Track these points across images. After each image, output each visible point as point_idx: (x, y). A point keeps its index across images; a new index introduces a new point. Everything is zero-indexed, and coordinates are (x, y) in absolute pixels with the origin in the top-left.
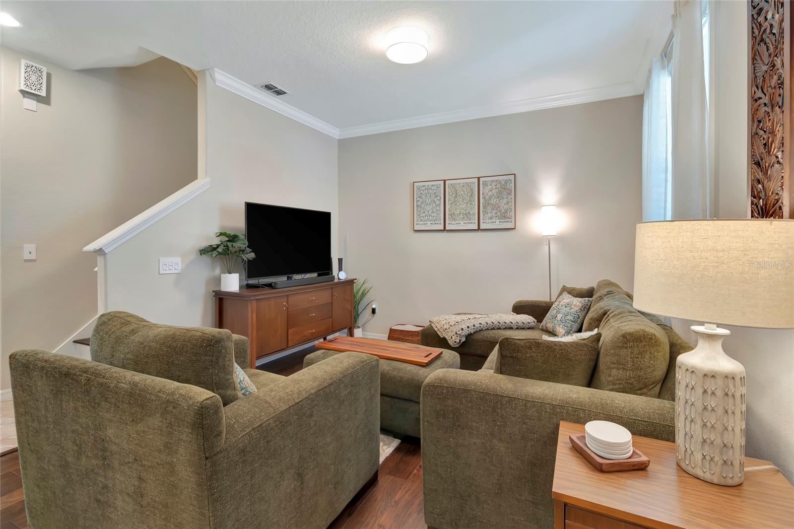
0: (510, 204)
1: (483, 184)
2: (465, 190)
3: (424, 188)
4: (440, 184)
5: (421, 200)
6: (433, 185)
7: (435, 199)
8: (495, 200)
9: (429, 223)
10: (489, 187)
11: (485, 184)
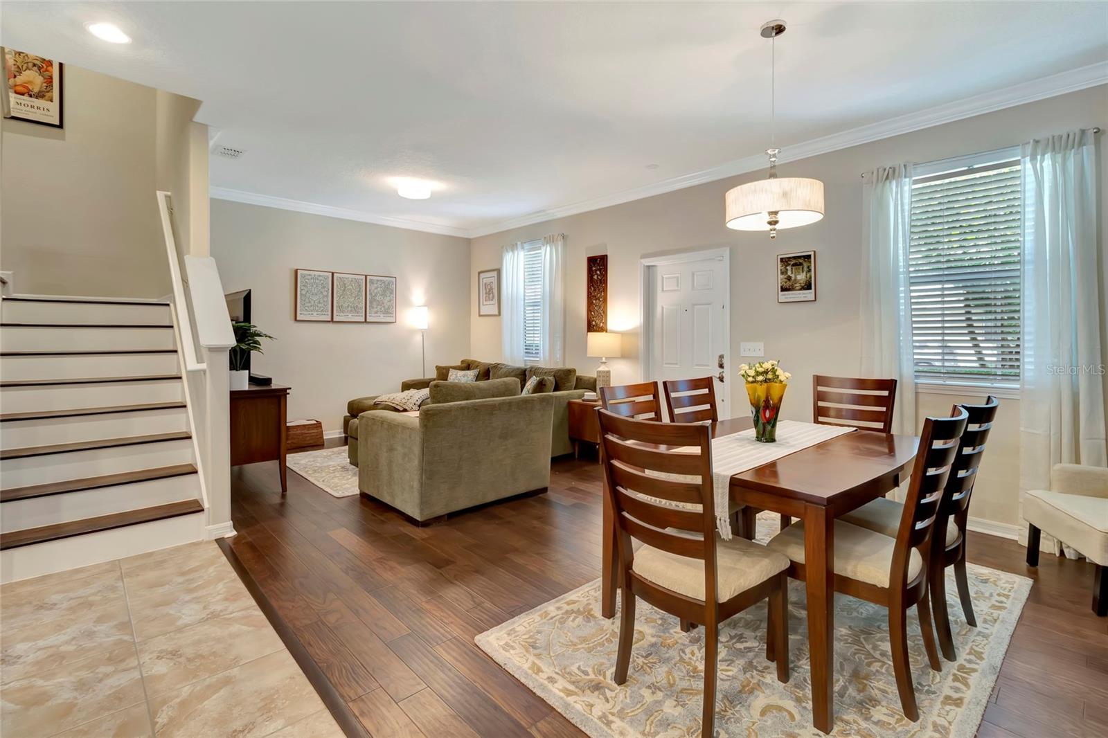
0: (392, 302)
1: (369, 281)
2: (353, 285)
3: (309, 277)
4: (328, 276)
5: (306, 289)
6: (320, 276)
7: (323, 290)
8: (380, 297)
9: (315, 314)
11: (372, 281)
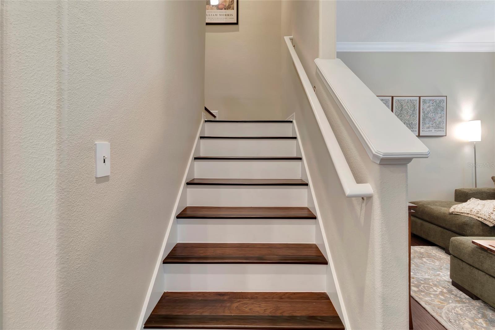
0: (443, 118)
1: (423, 102)
2: (409, 105)
4: (389, 100)
8: (432, 114)
10: (428, 104)
11: (425, 101)
